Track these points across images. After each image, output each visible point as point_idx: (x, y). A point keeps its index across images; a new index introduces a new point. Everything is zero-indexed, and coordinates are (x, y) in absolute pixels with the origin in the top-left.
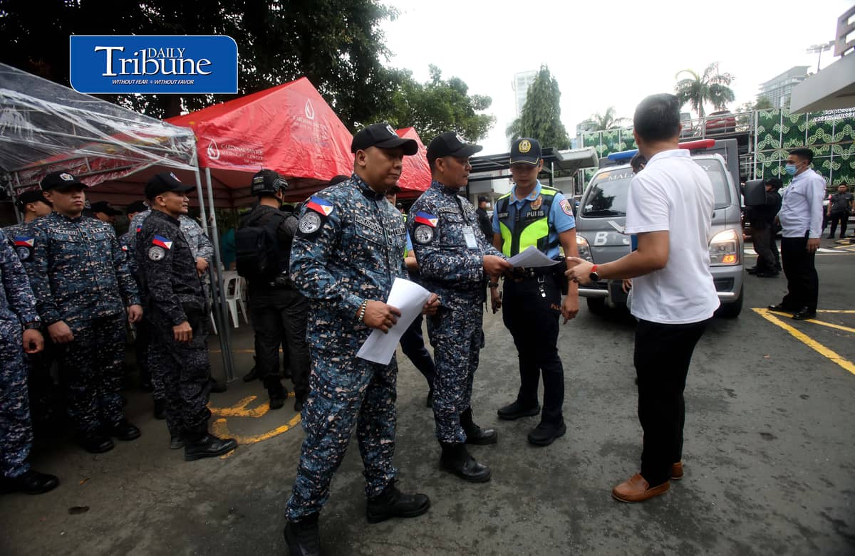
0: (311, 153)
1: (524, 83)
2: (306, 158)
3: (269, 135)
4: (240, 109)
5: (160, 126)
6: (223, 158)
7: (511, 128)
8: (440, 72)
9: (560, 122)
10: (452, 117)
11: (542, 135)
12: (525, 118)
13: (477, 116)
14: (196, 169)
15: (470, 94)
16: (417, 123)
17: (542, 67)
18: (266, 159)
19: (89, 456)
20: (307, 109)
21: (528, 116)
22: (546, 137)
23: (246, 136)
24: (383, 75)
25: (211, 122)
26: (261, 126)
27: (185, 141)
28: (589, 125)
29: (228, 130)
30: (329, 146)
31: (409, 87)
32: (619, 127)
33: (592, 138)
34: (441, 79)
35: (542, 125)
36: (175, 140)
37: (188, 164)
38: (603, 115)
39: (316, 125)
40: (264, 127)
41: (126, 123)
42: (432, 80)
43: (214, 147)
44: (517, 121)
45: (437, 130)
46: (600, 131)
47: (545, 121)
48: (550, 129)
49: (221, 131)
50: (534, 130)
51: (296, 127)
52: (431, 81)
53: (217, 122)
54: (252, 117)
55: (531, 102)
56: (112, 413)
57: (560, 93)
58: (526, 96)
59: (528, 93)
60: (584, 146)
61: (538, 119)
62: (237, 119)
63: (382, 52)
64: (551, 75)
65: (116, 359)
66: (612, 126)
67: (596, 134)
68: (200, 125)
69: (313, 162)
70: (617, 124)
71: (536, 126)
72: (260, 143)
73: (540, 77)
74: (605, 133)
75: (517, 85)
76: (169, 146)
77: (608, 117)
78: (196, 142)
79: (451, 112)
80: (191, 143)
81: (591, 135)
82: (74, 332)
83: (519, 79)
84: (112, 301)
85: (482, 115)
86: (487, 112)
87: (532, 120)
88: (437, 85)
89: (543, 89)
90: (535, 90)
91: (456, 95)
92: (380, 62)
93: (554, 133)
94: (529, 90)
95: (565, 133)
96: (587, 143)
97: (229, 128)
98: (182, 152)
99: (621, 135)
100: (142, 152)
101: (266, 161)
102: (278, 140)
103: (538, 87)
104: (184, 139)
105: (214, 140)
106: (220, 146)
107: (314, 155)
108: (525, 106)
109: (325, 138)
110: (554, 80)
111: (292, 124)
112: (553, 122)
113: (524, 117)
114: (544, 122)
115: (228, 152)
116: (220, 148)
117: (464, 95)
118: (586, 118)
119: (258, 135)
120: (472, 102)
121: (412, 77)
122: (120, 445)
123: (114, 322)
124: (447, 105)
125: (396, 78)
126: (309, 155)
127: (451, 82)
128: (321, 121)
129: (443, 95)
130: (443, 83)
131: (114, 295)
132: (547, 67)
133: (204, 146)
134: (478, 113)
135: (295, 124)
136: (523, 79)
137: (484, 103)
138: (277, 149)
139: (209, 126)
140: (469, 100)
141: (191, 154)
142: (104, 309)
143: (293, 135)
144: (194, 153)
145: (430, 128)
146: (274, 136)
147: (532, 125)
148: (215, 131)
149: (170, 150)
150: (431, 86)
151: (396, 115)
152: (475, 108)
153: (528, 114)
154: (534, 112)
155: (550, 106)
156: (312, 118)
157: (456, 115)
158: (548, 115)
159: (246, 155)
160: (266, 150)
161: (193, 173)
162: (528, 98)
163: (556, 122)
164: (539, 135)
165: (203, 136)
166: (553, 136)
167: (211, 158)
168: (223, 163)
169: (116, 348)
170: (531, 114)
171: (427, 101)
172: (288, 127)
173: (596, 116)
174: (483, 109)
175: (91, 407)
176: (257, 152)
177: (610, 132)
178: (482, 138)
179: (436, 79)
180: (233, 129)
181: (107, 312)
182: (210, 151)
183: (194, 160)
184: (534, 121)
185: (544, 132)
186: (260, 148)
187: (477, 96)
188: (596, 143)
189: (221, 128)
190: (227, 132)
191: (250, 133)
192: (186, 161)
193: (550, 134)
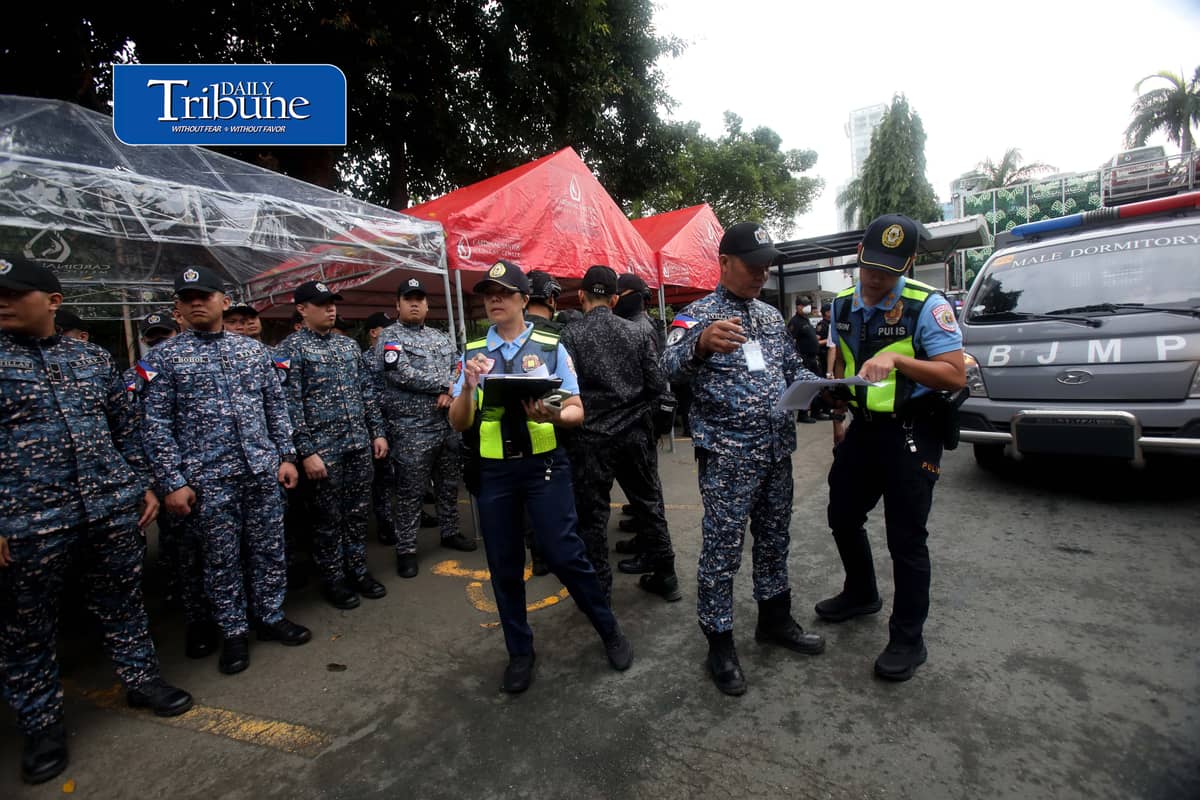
0: (578, 246)
1: (865, 125)
2: (571, 252)
3: (526, 225)
4: (494, 194)
5: (407, 222)
6: (475, 257)
7: (845, 193)
8: (740, 121)
9: (926, 180)
10: (758, 184)
11: (895, 203)
12: (867, 179)
13: (795, 180)
14: (445, 272)
15: (783, 149)
16: (707, 195)
17: (895, 99)
18: (524, 255)
19: (336, 612)
20: (572, 188)
21: (873, 175)
22: (902, 205)
23: (501, 227)
24: (662, 133)
25: (462, 213)
26: (518, 214)
27: (433, 238)
28: (973, 181)
29: (481, 221)
30: (599, 235)
31: (697, 145)
32: (1027, 181)
33: (978, 202)
34: (742, 130)
35: (895, 187)
36: (423, 239)
37: (436, 266)
38: (997, 163)
39: (584, 208)
40: (521, 216)
41: (373, 222)
42: (729, 133)
43: (465, 244)
44: (855, 183)
45: (735, 205)
46: (994, 190)
47: (901, 180)
48: (909, 192)
49: (473, 224)
50: (883, 195)
51: (559, 213)
52: (727, 135)
53: (469, 212)
54: (507, 204)
55: (878, 154)
56: (357, 565)
57: (925, 137)
58: (869, 144)
59: (872, 140)
60: (965, 215)
61: (888, 178)
62: (490, 207)
63: (662, 102)
64: (910, 109)
65: (361, 501)
66: (1013, 179)
67: (986, 194)
68: (449, 218)
69: (579, 255)
70: (1022, 177)
71: (885, 189)
72: (516, 236)
73: (892, 114)
74: (1002, 192)
75: (853, 127)
76: (416, 245)
77: (1007, 165)
78: (446, 239)
79: (756, 177)
80: (440, 240)
81: (978, 196)
82: (326, 465)
83: (856, 120)
84: (360, 433)
85: (803, 178)
86: (810, 174)
87: (879, 180)
88: (736, 139)
89: (897, 132)
90: (884, 134)
91: (763, 152)
92: (658, 116)
93: (915, 198)
94: (874, 134)
95: (933, 196)
96: (970, 210)
97: (482, 218)
98: (430, 251)
99: (1031, 191)
100: (389, 254)
101: (523, 258)
102: (537, 230)
103: (890, 130)
104: (431, 236)
105: (465, 235)
106: (471, 242)
107: (581, 248)
108: (868, 161)
109: (594, 224)
110: (914, 116)
111: (553, 209)
112: (912, 180)
113: (866, 177)
114: (898, 181)
115: (481, 250)
116: (471, 245)
117: (775, 152)
118: (969, 169)
119: (515, 225)
120: (788, 161)
121: (700, 132)
122: (366, 603)
123: (362, 456)
124: (751, 167)
125: (679, 136)
126: (575, 248)
127: (755, 134)
128: (589, 203)
129: (745, 154)
130: (744, 137)
131: (362, 426)
132: (904, 98)
133: (453, 243)
134: (796, 175)
135: (558, 208)
136: (863, 118)
137: (805, 160)
138: (536, 242)
139: (460, 218)
140: (783, 158)
141: (440, 253)
142: (353, 441)
143: (556, 223)
144: (443, 253)
145: (725, 201)
146: (533, 226)
147: (879, 188)
148: (466, 224)
149: (417, 250)
150: (727, 142)
151: (681, 186)
152: (793, 169)
153: (873, 171)
154: (881, 168)
155: (909, 157)
156: (579, 200)
157: (764, 180)
158: (905, 171)
159: (501, 252)
160: (523, 244)
161: (441, 276)
162: (872, 147)
163: (918, 182)
164: (890, 201)
165: (453, 231)
166: (913, 202)
167: (461, 257)
168: (475, 263)
169: (362, 488)
170: (877, 171)
171: (722, 165)
172: (550, 213)
173: (985, 166)
174: (804, 170)
175: (336, 556)
176: (514, 246)
177: (1010, 190)
178: (802, 212)
179: (735, 131)
180: (487, 220)
181: (357, 445)
182: (461, 248)
183: (442, 261)
184: (882, 181)
185: (898, 197)
186: (517, 241)
187: (794, 151)
188: (985, 208)
189: (474, 219)
190: (479, 224)
191: (506, 224)
192: (433, 262)
193: (907, 199)
